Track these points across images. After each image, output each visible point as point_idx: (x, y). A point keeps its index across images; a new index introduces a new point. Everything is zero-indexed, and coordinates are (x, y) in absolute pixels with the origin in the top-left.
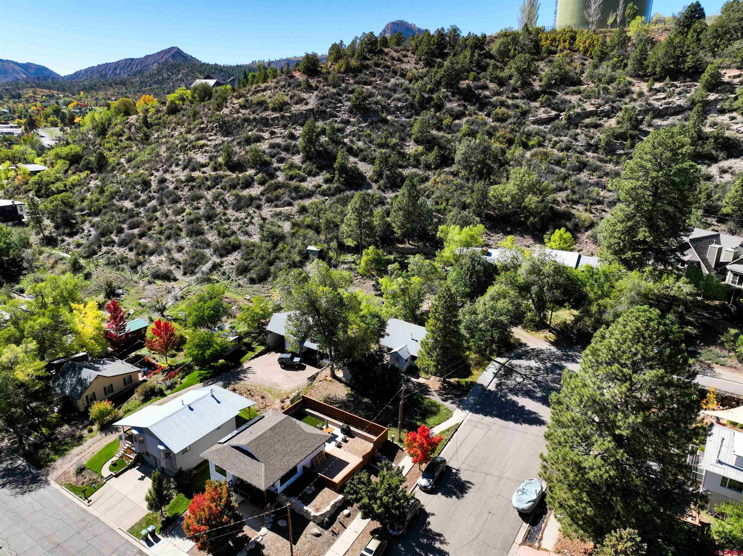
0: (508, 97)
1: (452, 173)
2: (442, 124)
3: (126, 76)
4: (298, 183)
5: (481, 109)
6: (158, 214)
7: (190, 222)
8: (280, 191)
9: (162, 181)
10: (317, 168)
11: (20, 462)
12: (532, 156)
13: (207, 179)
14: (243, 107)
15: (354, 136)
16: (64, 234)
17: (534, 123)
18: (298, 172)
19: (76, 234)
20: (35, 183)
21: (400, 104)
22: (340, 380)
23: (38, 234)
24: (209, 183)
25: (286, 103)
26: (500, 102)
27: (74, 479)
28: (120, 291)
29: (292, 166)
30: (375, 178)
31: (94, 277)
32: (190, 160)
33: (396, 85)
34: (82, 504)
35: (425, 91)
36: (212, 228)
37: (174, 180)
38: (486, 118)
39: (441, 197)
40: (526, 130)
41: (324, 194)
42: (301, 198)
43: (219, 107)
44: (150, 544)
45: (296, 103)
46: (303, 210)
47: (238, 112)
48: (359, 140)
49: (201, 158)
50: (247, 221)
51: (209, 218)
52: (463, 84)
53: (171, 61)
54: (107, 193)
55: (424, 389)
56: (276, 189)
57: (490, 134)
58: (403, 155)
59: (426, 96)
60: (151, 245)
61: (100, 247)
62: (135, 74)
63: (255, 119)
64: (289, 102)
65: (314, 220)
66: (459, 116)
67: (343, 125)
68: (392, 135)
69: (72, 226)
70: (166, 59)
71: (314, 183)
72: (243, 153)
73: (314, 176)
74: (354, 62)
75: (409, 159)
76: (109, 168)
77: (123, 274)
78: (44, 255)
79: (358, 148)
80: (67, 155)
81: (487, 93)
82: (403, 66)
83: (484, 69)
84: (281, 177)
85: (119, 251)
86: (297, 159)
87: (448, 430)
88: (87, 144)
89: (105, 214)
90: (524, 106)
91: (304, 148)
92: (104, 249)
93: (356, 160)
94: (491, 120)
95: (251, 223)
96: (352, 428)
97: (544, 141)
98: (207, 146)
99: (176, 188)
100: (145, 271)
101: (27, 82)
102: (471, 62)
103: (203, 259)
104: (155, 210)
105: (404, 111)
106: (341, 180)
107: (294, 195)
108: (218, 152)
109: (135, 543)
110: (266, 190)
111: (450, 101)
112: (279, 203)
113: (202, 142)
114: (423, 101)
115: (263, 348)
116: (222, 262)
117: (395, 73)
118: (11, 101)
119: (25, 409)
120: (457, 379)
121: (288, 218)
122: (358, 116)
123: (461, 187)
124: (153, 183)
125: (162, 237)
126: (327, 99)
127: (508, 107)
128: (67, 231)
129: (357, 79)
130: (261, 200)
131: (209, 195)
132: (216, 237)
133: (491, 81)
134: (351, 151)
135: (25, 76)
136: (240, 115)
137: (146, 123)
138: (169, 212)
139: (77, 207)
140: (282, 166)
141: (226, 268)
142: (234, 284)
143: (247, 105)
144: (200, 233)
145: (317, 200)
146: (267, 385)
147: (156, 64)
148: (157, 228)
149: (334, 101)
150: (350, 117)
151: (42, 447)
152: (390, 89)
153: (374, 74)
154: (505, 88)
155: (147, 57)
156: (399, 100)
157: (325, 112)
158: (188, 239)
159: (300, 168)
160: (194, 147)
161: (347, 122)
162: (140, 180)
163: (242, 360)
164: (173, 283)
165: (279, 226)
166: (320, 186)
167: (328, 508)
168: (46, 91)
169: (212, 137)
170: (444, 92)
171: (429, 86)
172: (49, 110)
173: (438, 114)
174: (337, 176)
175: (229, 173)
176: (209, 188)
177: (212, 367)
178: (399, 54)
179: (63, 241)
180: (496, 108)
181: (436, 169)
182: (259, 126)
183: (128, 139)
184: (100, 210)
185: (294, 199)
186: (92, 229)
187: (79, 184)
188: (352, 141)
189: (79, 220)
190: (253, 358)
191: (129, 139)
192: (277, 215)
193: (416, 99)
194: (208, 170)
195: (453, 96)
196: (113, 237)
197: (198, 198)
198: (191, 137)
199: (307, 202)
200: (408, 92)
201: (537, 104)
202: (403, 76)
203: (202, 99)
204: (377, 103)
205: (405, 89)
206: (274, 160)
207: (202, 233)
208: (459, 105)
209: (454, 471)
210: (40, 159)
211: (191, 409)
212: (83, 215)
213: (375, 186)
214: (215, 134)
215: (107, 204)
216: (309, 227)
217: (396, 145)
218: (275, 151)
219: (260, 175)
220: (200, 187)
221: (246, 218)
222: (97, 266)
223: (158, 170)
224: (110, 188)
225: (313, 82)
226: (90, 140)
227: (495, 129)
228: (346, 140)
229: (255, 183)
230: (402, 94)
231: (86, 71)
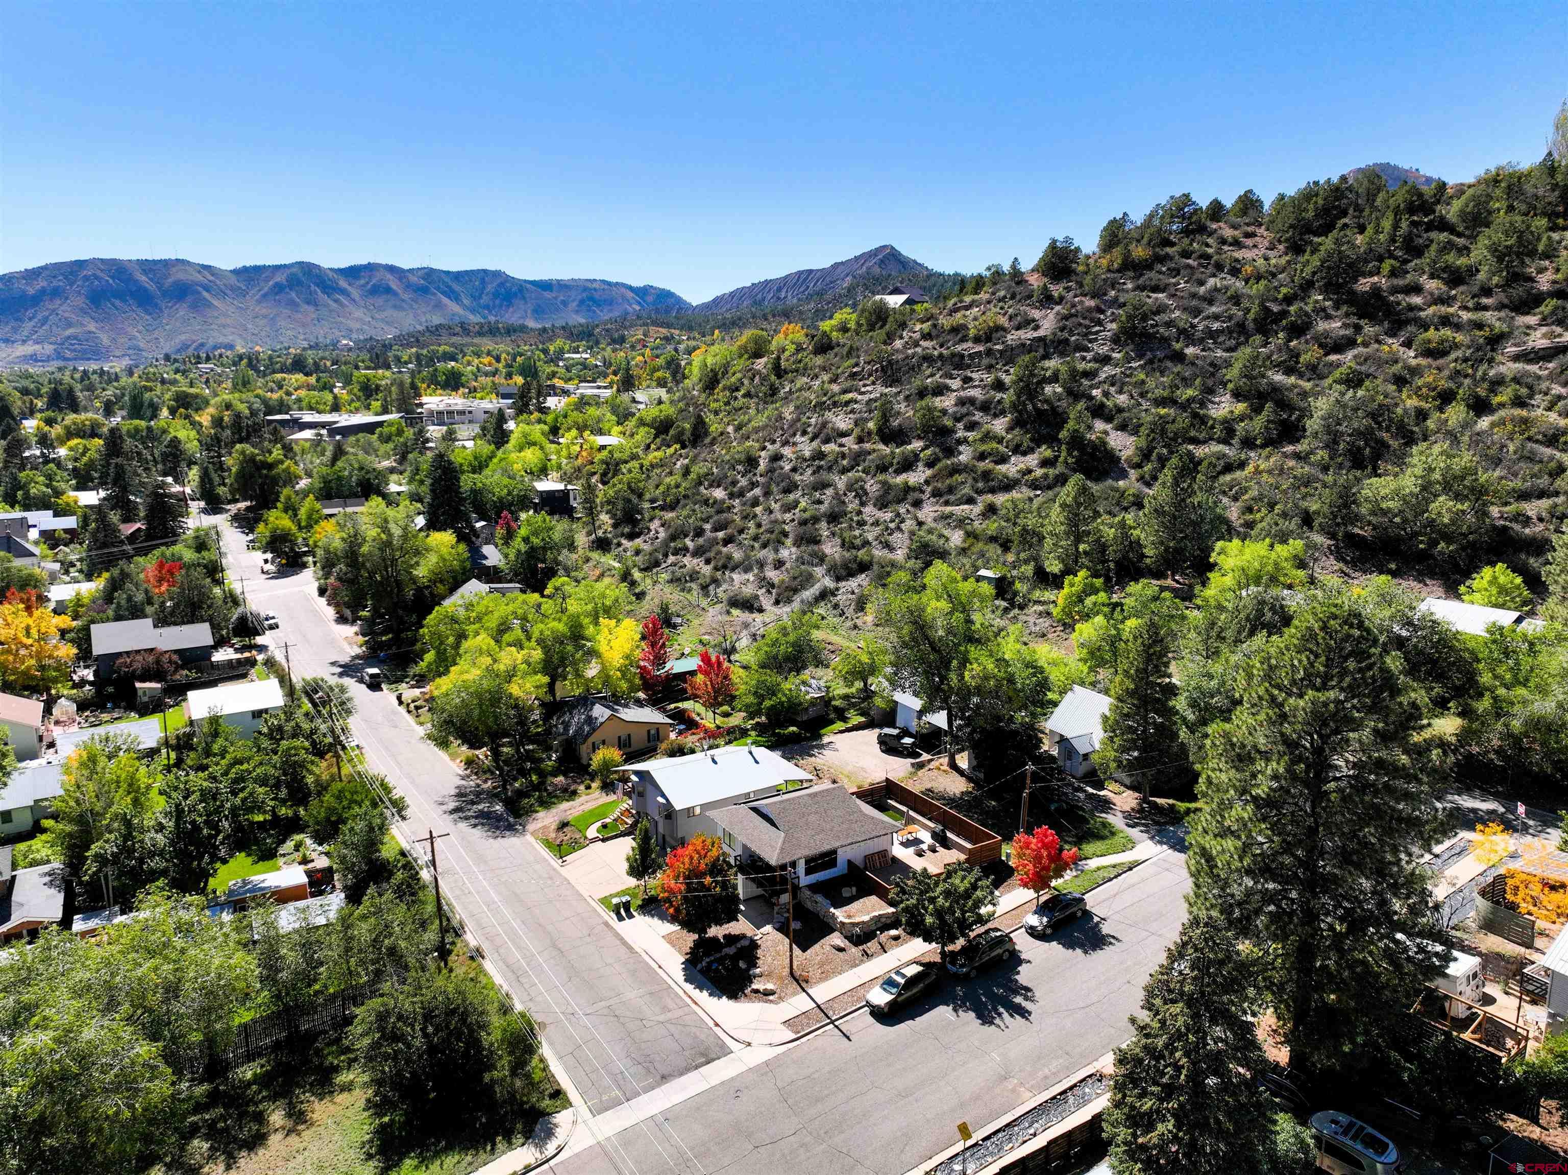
0: (1465, 308)
1: (1297, 456)
2: (1297, 362)
3: (795, 301)
4: (991, 466)
5: (1392, 333)
6: (758, 510)
7: (803, 523)
8: (959, 478)
9: (776, 458)
10: (1032, 440)
11: (499, 808)
12: (1493, 425)
13: (843, 456)
14: (927, 336)
15: (1113, 385)
16: (622, 535)
17: (1516, 358)
18: (995, 445)
19: (638, 535)
20: (603, 462)
21: (1216, 326)
22: (961, 772)
23: (589, 534)
24: (845, 462)
25: (999, 328)
26: (1440, 317)
27: (553, 835)
28: (679, 620)
29: (988, 436)
30: (1136, 460)
31: (648, 598)
32: (824, 425)
33: (1216, 289)
34: (555, 863)
35: (1275, 300)
36: (833, 534)
37: (793, 456)
38: (1402, 349)
39: (1259, 499)
40: (1492, 373)
41: (1034, 485)
42: (993, 491)
43: (890, 338)
44: (620, 918)
45: (1018, 328)
46: (991, 510)
47: (916, 344)
48: (1120, 392)
49: (842, 422)
50: (892, 525)
51: (833, 518)
52: (1364, 284)
53: (877, 270)
54: (693, 476)
55: (1106, 805)
56: (951, 475)
57: (1400, 381)
58: (1201, 420)
59: (1275, 308)
60: (737, 555)
61: (666, 555)
62: (809, 298)
63: (941, 356)
64: (1006, 325)
65: (1003, 528)
66: (1339, 347)
67: (1097, 365)
68: (1187, 382)
69: (634, 522)
70: (869, 268)
71: (1022, 466)
72: (911, 413)
73: (1024, 454)
74: (1139, 252)
75: (1213, 427)
76: (707, 440)
77: (688, 596)
78: (590, 564)
79: (1115, 406)
80: (654, 419)
81: (1417, 300)
82: (1238, 255)
83: (1418, 252)
84: (965, 455)
85: (689, 562)
86: (999, 425)
87: (1114, 866)
88: (688, 405)
89: (685, 506)
90: (1498, 324)
91: (1014, 406)
92: (671, 559)
93: (1109, 427)
94: (1412, 354)
95: (899, 528)
96: (949, 835)
97: (1531, 397)
98: (856, 402)
99: (794, 470)
100: (721, 594)
101: (639, 317)
102: (1393, 240)
103: (807, 580)
104: (755, 503)
105: (1221, 339)
106: (1070, 460)
107: (980, 485)
108: (870, 411)
109: (603, 914)
110: (934, 476)
111: (1328, 317)
112: (952, 498)
113: (849, 396)
114: (1265, 319)
115: (863, 719)
116: (837, 589)
117: (1219, 267)
118: (609, 349)
119: (518, 751)
120: (1171, 801)
121: (961, 523)
122: (1127, 349)
123: (1307, 482)
124: (761, 462)
125: (756, 545)
126: (1074, 319)
127: (1458, 327)
128: (627, 530)
129: (1140, 281)
130: (923, 492)
131: (841, 482)
132: (838, 549)
133: (1432, 276)
134: (1099, 411)
135: (638, 308)
136: (919, 350)
137: (778, 371)
138: (776, 506)
139: (647, 496)
140: (971, 435)
141: (841, 598)
142: (849, 624)
143: (934, 333)
144: (816, 541)
145: (1019, 496)
146: (850, 768)
147: (849, 278)
148: (753, 530)
149: (1087, 322)
150: (1113, 350)
151: (528, 796)
152: (1204, 299)
153: (1175, 272)
154: (1462, 288)
155: (836, 266)
156: (1216, 317)
157: (1066, 341)
158: (794, 550)
159: (1000, 441)
160: (835, 404)
161: (1105, 360)
162: (743, 457)
163: (823, 731)
164: (756, 615)
165: (941, 536)
166: (1029, 471)
167: (866, 918)
168: (664, 331)
169: (869, 388)
170: (1317, 301)
171: (1284, 290)
172: (660, 361)
173: (1293, 343)
174: (1064, 454)
175: (881, 446)
176: (844, 471)
177: (774, 734)
178: (1236, 233)
179: (619, 545)
180: (1426, 330)
181: (1263, 446)
182: (948, 368)
183: (744, 396)
184: (678, 501)
185: (980, 492)
186: (661, 529)
187: (661, 464)
188: (1106, 394)
189: (647, 516)
190: (842, 732)
191: (748, 395)
192: (945, 517)
193: (1251, 316)
194: (849, 442)
195: (1337, 307)
196: (688, 542)
197: (824, 485)
198: (835, 388)
199: (1000, 499)
200: (1237, 304)
201: (1532, 320)
202: (1235, 272)
203: (872, 328)
204: (1169, 324)
205: (1231, 298)
206: (960, 425)
207: (818, 542)
208: (1345, 326)
209: (1096, 919)
210: (620, 428)
211: (715, 762)
212: (654, 508)
213: (1133, 474)
214: (873, 383)
215: (689, 493)
216: (993, 539)
217: (1190, 401)
218: (964, 410)
219: (928, 452)
220: (830, 469)
221: (892, 521)
222: (655, 582)
223: (774, 442)
224: (698, 469)
225: (1056, 290)
226: (693, 397)
227: (1415, 371)
228: (1094, 392)
229: (920, 464)
230: (1224, 307)
231: (732, 295)
